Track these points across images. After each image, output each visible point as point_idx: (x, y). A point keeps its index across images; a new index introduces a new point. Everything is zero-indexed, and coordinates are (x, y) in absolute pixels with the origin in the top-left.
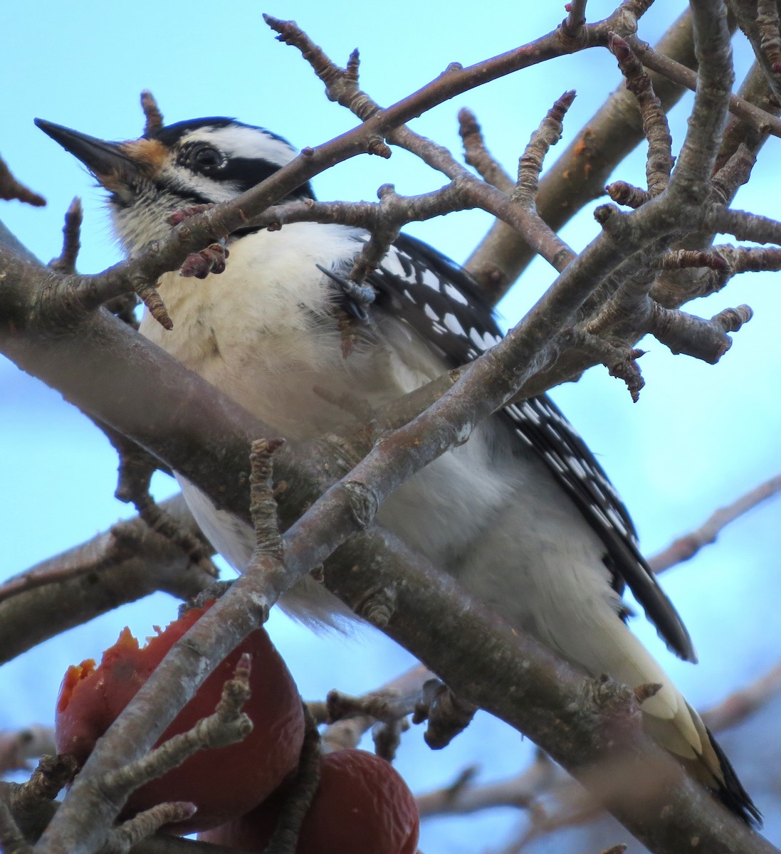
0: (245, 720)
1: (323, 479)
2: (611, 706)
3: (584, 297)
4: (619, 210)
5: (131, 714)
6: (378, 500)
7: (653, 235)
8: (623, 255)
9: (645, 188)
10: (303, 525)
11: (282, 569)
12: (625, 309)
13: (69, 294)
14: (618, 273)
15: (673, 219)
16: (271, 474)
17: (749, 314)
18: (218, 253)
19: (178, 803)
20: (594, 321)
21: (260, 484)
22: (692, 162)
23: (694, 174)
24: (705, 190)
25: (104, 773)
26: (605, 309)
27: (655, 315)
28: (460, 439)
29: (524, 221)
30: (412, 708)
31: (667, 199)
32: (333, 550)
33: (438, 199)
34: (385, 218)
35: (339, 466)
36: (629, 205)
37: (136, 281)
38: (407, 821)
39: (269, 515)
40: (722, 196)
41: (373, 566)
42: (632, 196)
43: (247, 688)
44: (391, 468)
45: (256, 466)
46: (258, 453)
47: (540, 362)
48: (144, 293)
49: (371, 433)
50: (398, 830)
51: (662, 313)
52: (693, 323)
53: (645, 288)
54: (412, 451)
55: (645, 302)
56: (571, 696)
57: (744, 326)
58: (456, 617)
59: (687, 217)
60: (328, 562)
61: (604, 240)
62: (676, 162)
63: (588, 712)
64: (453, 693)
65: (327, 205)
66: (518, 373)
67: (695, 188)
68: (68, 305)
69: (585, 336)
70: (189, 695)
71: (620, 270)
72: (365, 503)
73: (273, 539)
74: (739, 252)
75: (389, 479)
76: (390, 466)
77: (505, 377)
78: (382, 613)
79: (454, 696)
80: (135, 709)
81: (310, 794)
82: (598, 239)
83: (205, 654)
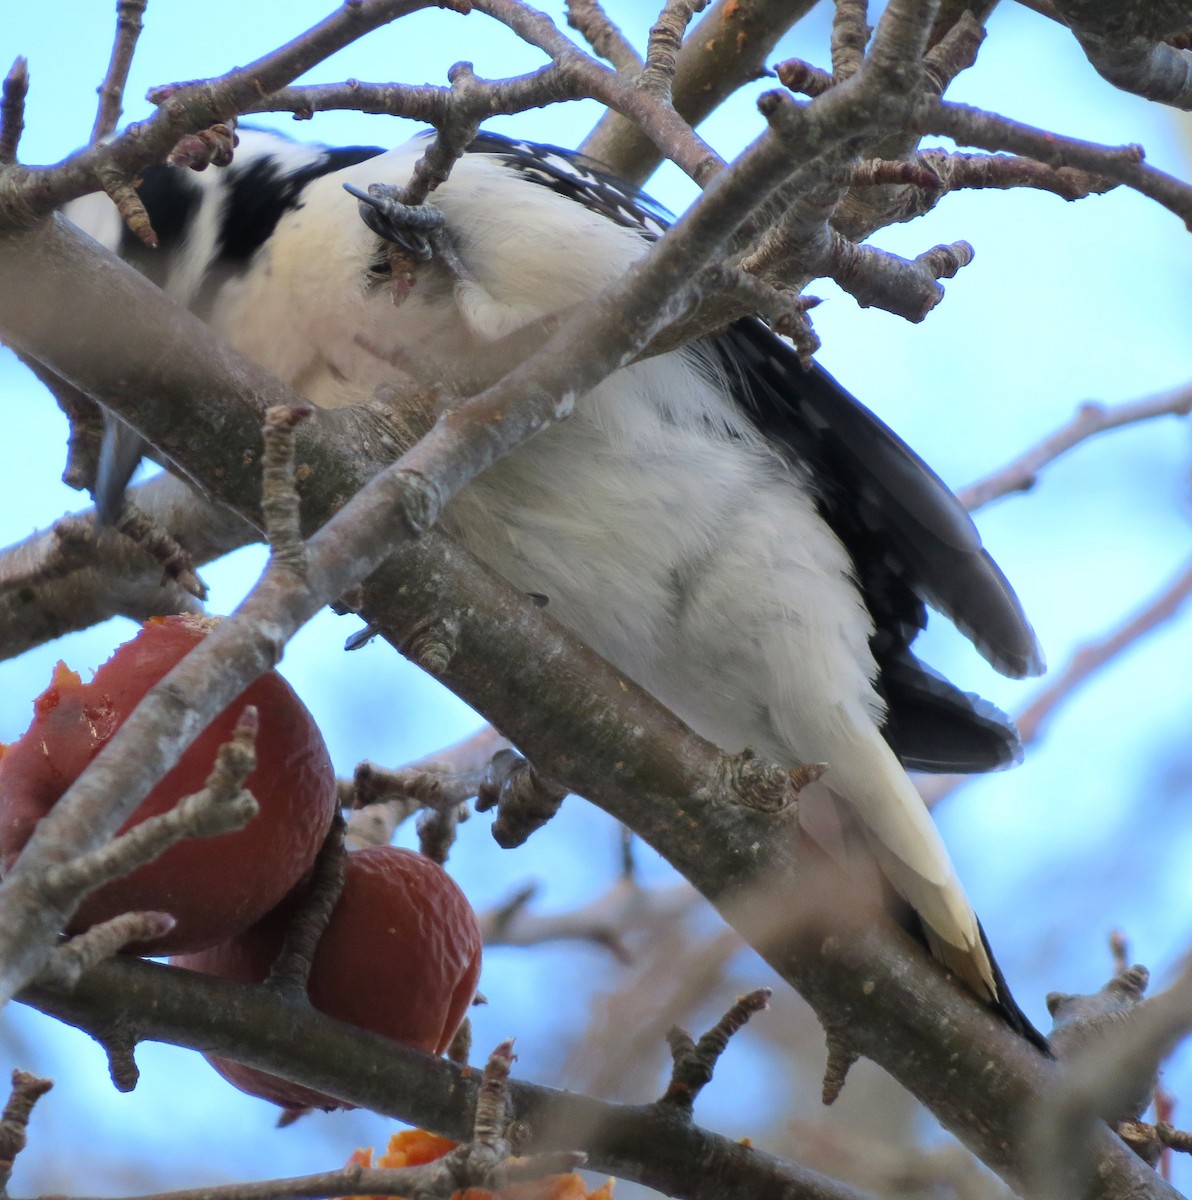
0: (246, 800)
1: (361, 463)
2: (756, 794)
3: (739, 218)
4: (793, 99)
5: (87, 786)
6: (441, 497)
7: (839, 135)
8: (795, 162)
9: (829, 69)
10: (335, 529)
11: (304, 590)
12: (795, 241)
13: (12, 192)
14: (787, 189)
15: (867, 113)
16: (292, 456)
17: (969, 255)
18: (223, 137)
19: (150, 914)
20: (752, 258)
21: (275, 469)
22: (896, 33)
23: (899, 51)
24: (914, 74)
25: (47, 869)
26: (767, 239)
27: (837, 251)
28: (558, 415)
29: (654, 117)
30: (475, 790)
31: (861, 86)
32: (377, 565)
33: (533, 83)
34: (458, 109)
35: (384, 446)
36: (807, 91)
37: (106, 178)
38: (464, 950)
39: (287, 514)
40: (937, 84)
41: (428, 588)
42: (809, 80)
43: (251, 753)
44: (462, 453)
45: (272, 444)
46: (274, 426)
47: (674, 310)
48: (118, 193)
49: (434, 401)
50: (452, 962)
51: (847, 249)
52: (890, 264)
53: (824, 211)
54: (492, 430)
55: (824, 231)
56: (699, 779)
57: (961, 271)
58: (542, 662)
59: (887, 111)
60: (369, 581)
61: (769, 140)
62: (874, 34)
63: (724, 802)
64: (534, 770)
65: (377, 87)
66: (643, 324)
67: (901, 71)
68: (10, 207)
69: (737, 276)
70: (170, 762)
71: (790, 184)
72: (423, 501)
73: (293, 547)
74: (954, 159)
75: (457, 468)
76: (460, 450)
77: (625, 328)
78: (438, 652)
79: (536, 774)
80: (93, 781)
81: (329, 905)
82: (761, 139)
83: (193, 706)
